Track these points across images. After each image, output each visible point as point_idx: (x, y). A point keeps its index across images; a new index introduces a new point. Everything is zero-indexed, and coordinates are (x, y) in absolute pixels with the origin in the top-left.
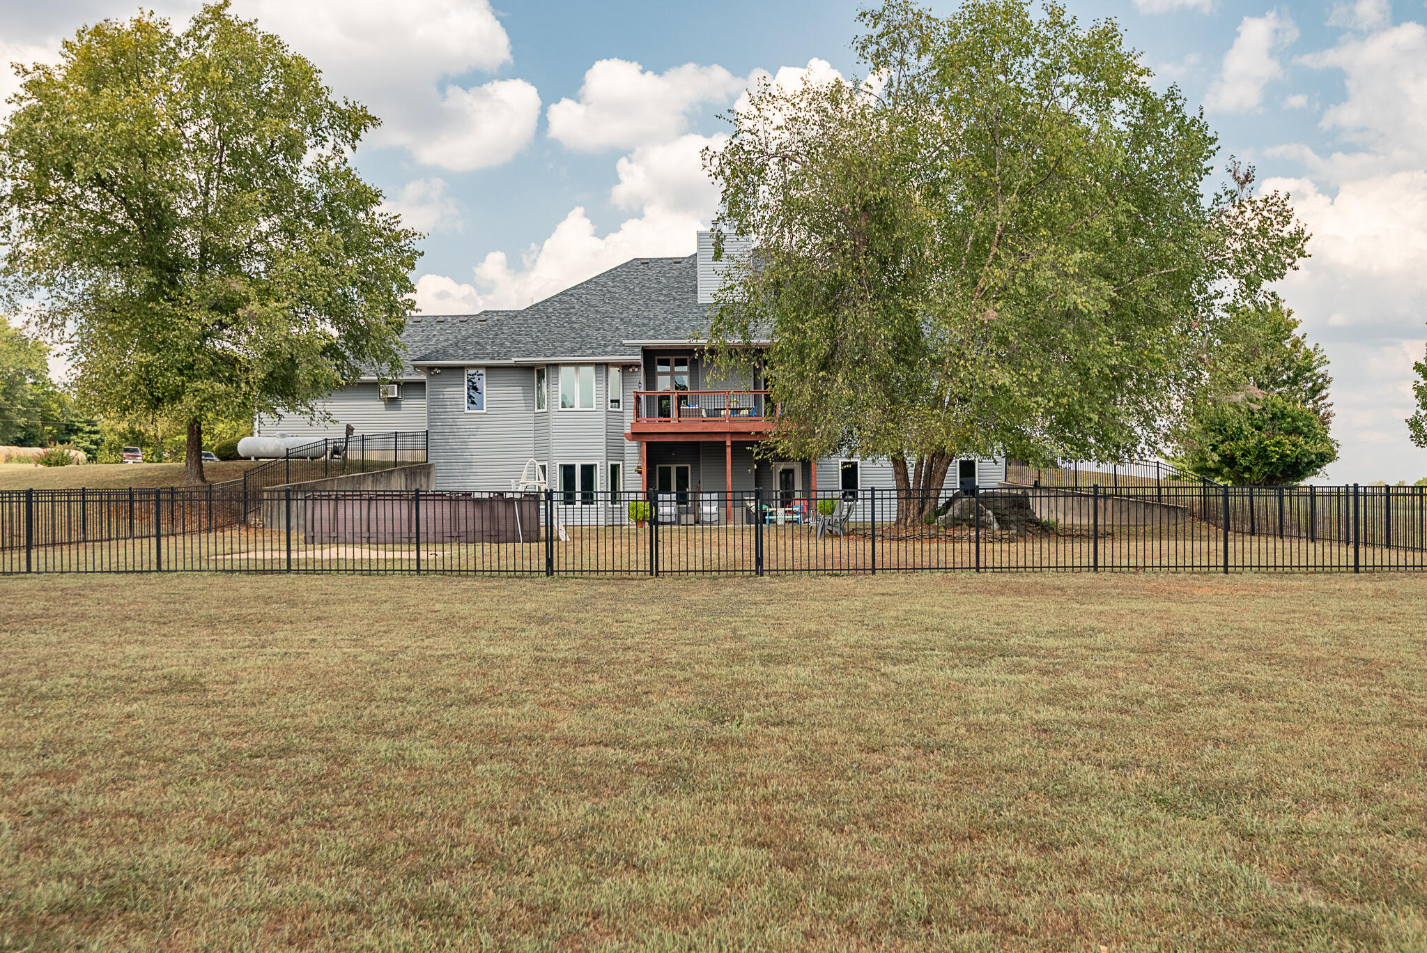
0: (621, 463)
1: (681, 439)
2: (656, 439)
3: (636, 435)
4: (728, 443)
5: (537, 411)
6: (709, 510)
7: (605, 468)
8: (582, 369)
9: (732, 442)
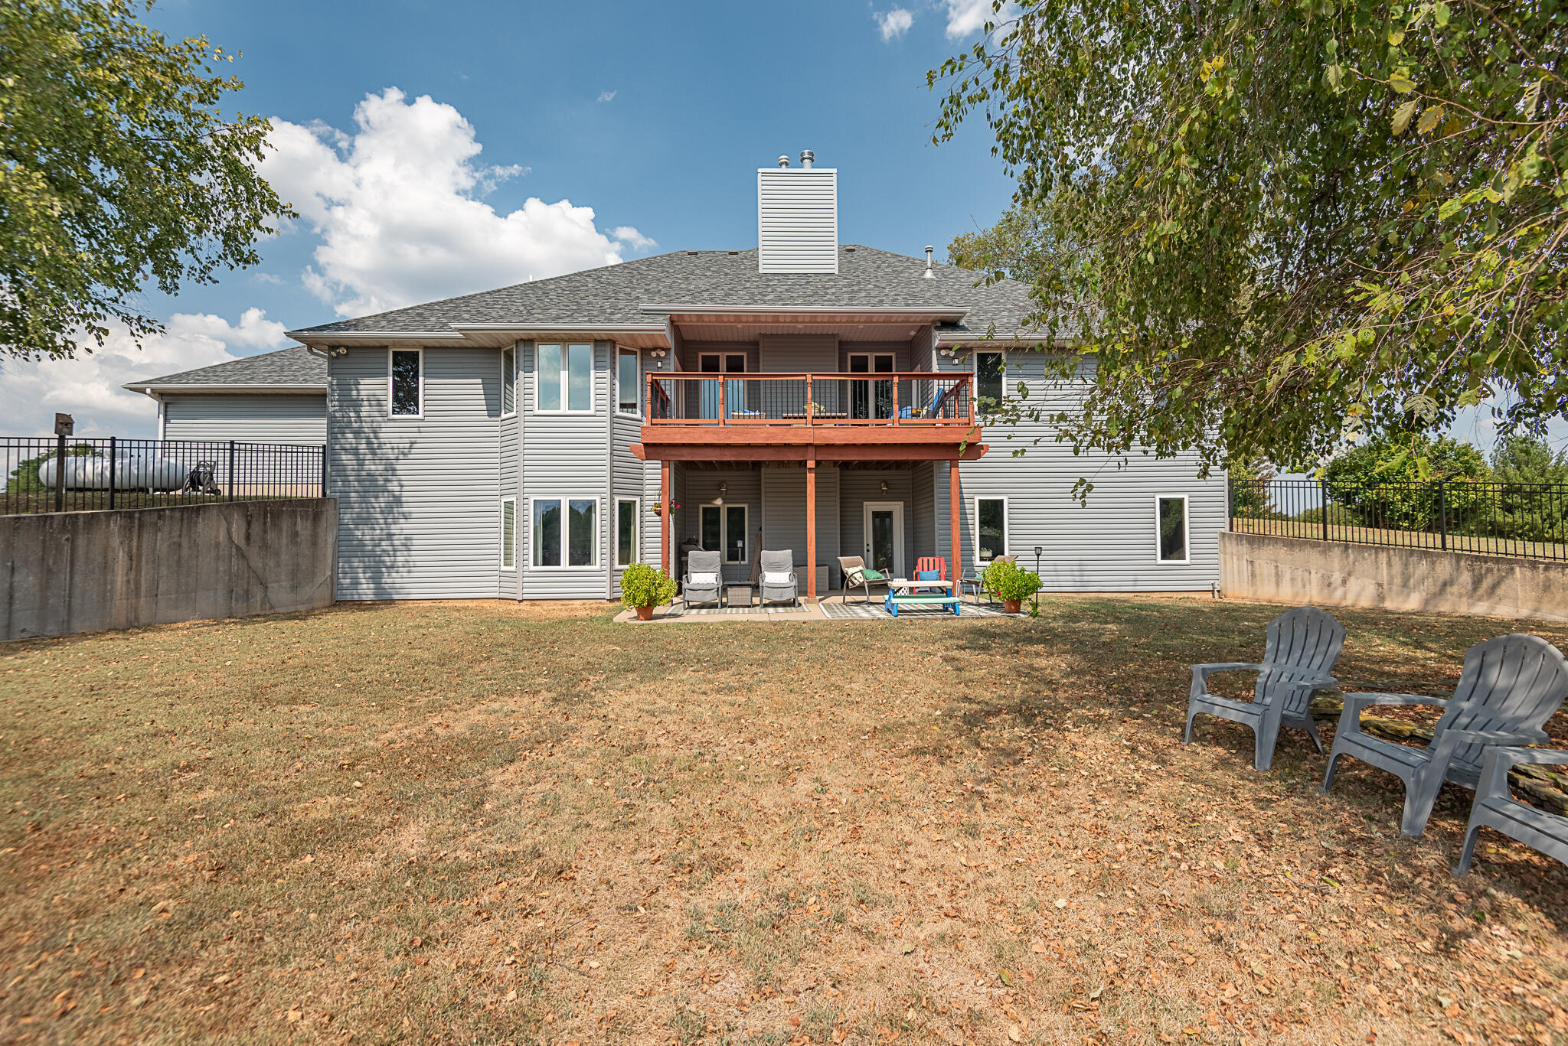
0: (638, 500)
1: (728, 456)
2: (687, 456)
3: (653, 450)
4: (811, 464)
5: (504, 416)
6: (777, 577)
7: (608, 506)
8: (573, 348)
9: (818, 463)
